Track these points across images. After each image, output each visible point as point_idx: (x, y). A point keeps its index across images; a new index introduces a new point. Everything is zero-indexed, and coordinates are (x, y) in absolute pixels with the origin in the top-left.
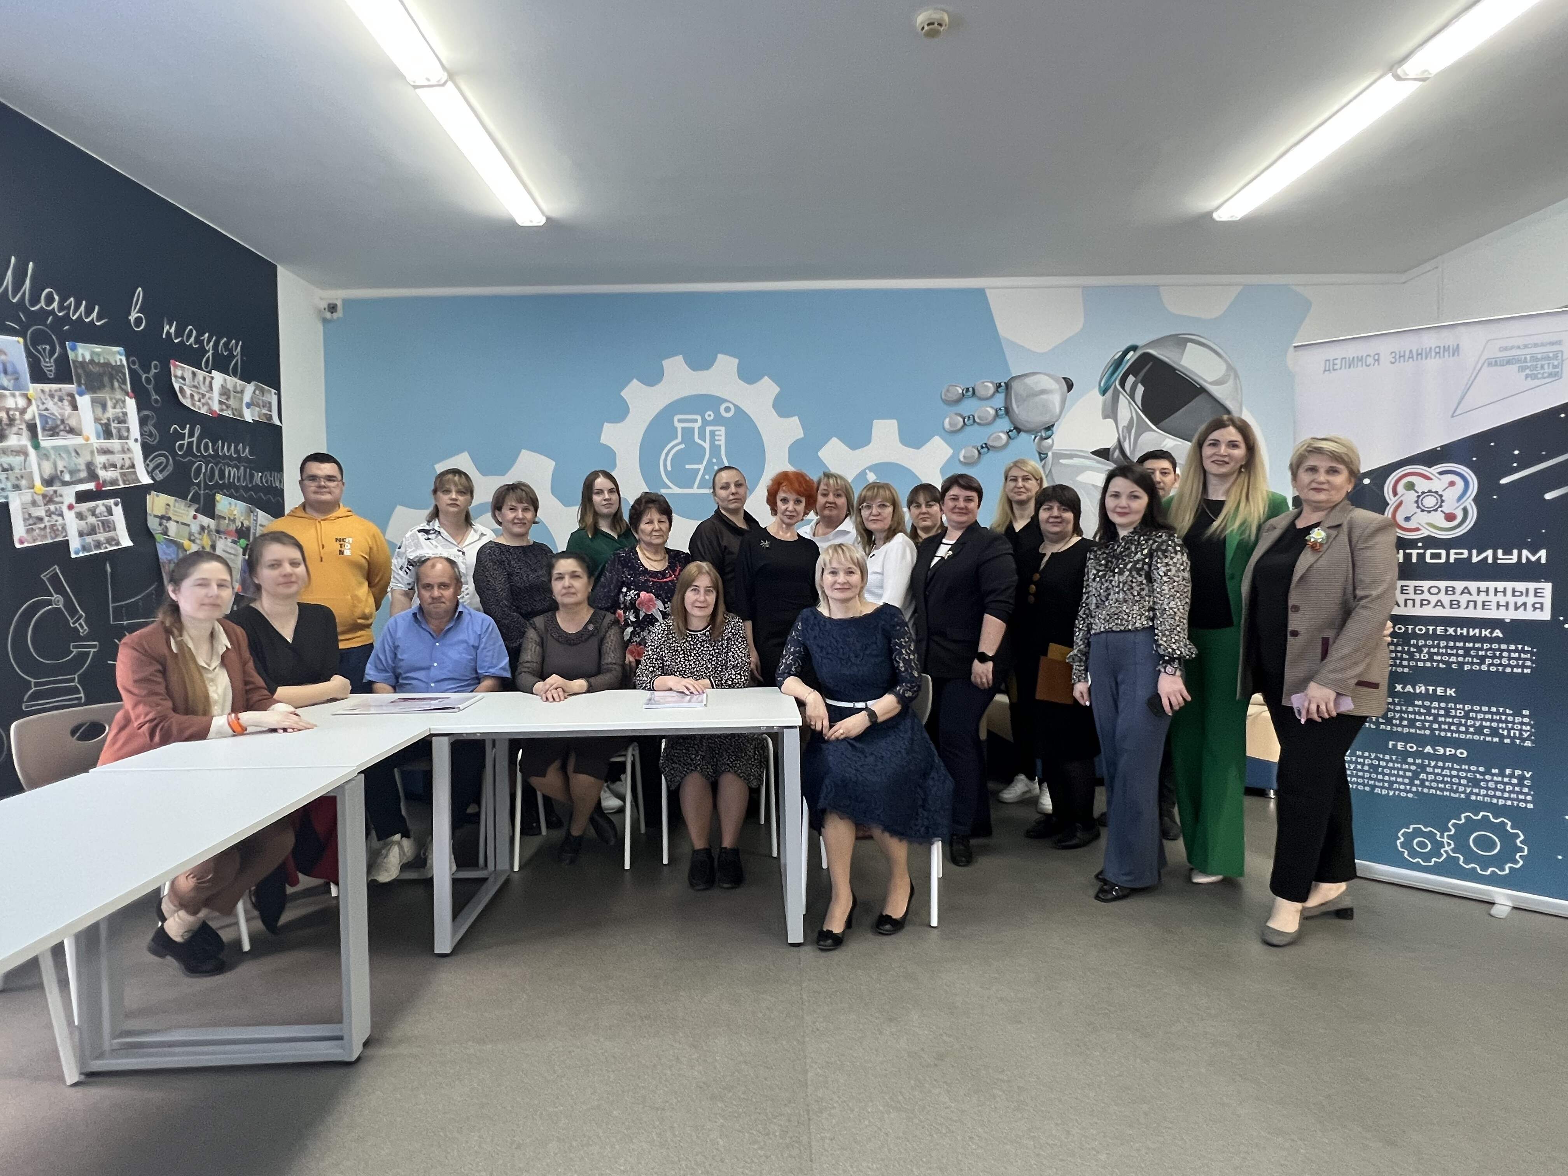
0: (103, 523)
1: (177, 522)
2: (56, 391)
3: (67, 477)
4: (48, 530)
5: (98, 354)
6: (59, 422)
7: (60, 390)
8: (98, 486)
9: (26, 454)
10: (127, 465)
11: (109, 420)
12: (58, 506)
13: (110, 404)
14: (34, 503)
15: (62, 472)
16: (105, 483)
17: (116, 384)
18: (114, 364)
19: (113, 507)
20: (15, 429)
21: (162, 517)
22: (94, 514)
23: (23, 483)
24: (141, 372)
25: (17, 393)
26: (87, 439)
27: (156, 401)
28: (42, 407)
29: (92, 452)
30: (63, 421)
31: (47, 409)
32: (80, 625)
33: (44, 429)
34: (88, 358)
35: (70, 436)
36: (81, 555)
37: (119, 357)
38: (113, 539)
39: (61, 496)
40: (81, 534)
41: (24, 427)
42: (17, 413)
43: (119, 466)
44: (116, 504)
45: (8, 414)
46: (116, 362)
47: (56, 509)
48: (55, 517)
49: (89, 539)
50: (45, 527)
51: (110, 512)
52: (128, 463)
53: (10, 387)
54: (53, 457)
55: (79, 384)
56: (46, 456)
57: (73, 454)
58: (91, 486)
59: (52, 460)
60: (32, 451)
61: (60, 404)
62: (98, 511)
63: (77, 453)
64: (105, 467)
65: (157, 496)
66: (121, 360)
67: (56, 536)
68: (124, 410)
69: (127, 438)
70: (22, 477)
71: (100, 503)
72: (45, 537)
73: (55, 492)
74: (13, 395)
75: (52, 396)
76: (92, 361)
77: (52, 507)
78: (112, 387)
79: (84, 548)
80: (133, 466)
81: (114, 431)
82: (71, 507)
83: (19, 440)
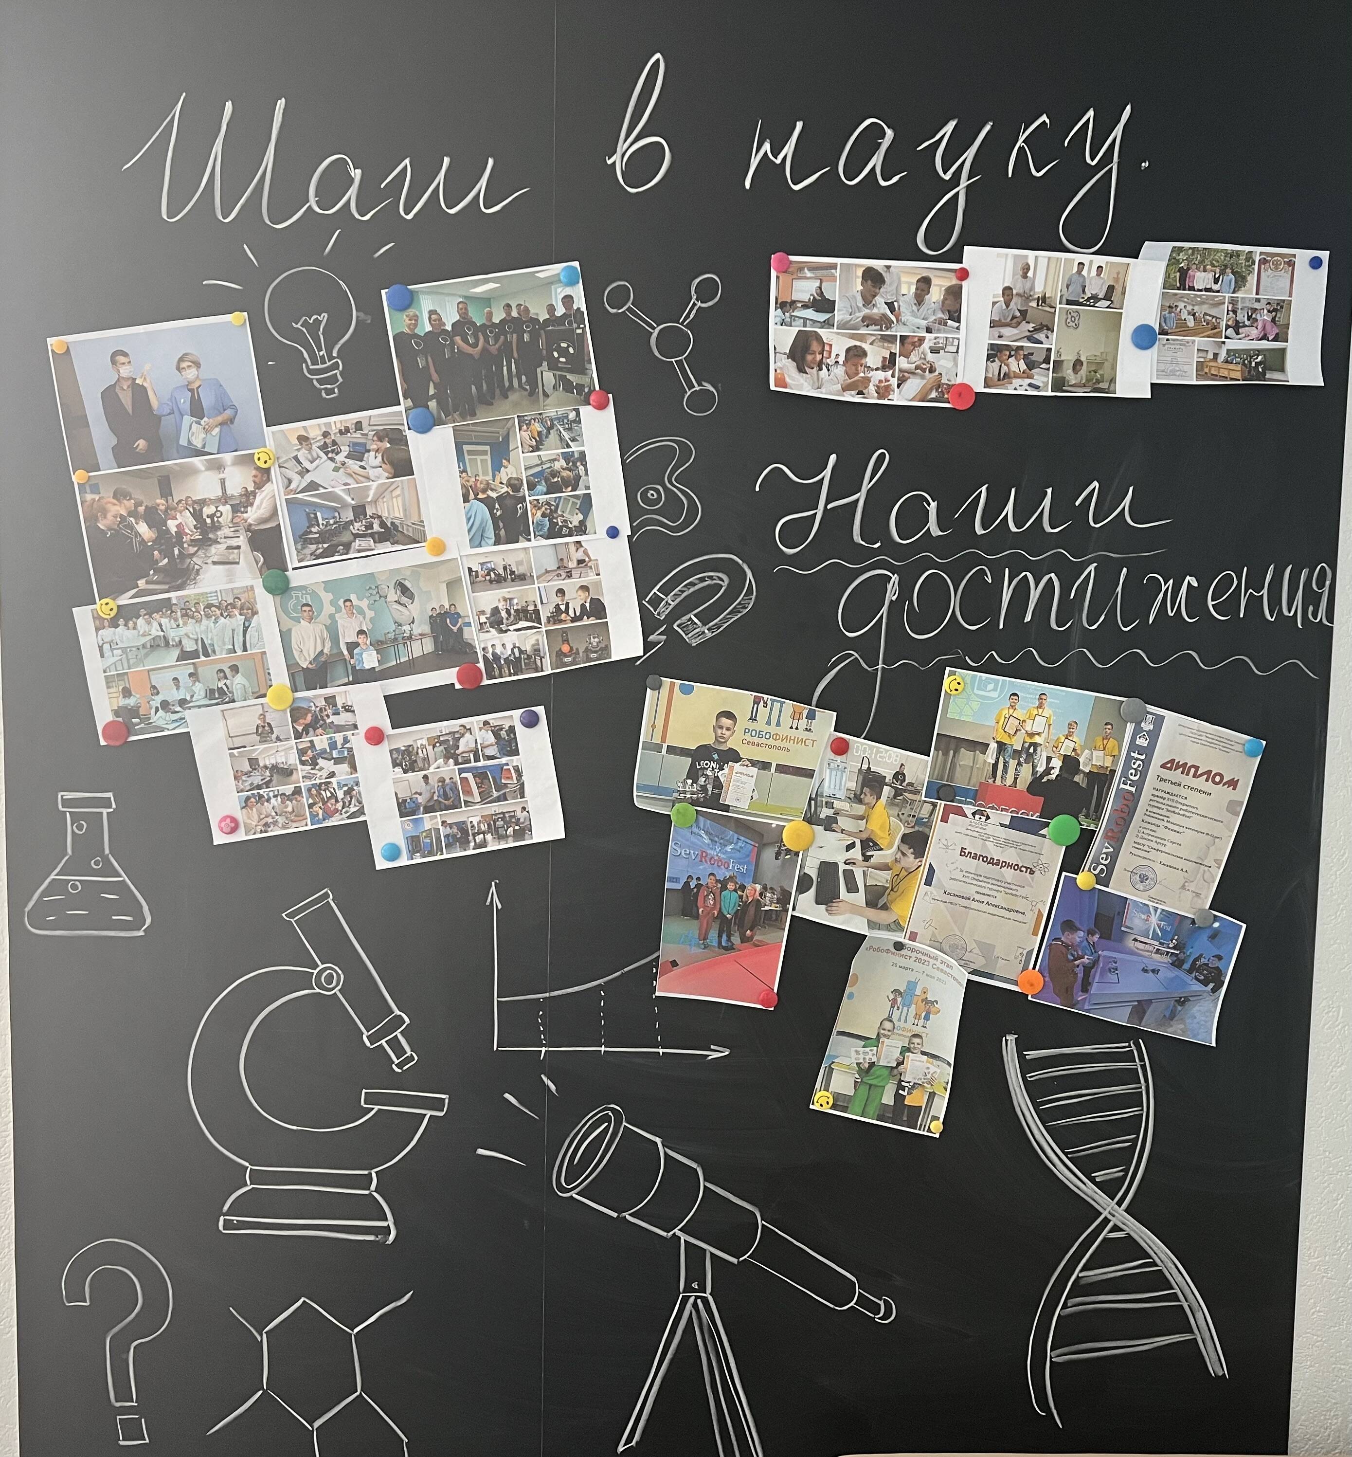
0: (481, 775)
1: (765, 766)
2: (346, 431)
3: (370, 660)
4: (305, 800)
5: (486, 301)
6: (349, 515)
7: (359, 426)
8: (470, 674)
9: (250, 611)
10: (575, 607)
11: (514, 485)
12: (339, 737)
13: (520, 437)
14: (265, 731)
15: (352, 646)
16: (493, 663)
17: (548, 377)
18: (543, 316)
19: (520, 730)
20: (216, 551)
21: (702, 753)
22: (451, 753)
23: (238, 682)
24: (643, 320)
25: (228, 458)
26: (439, 547)
27: (701, 400)
28: (298, 482)
29: (453, 585)
30: (360, 511)
31: (313, 486)
32: (395, 1044)
33: (303, 539)
34: (450, 317)
35: (387, 547)
36: (404, 861)
37: (562, 292)
38: (509, 819)
39: (348, 709)
40: (406, 808)
41: (242, 540)
42: (226, 509)
43: (545, 613)
44: (531, 722)
45: (197, 515)
46: (551, 309)
47: (333, 745)
48: (326, 765)
49: (430, 822)
50: (297, 791)
51: (509, 746)
52: (576, 601)
53: (212, 447)
54: (328, 609)
55: (419, 400)
56: (309, 611)
57: (393, 595)
58: (448, 676)
59: (324, 617)
60: (266, 602)
61: (354, 465)
62: (465, 744)
63: (404, 590)
64: (496, 621)
65: (686, 691)
66: (568, 300)
67: (328, 815)
68: (575, 448)
69: (581, 529)
70: (235, 669)
71: (475, 722)
72: (298, 816)
73: (331, 700)
74: (218, 466)
75: (329, 448)
76: (463, 325)
77: (321, 742)
78: (533, 390)
79: (415, 844)
80: (597, 609)
81: (534, 517)
82: (375, 736)
83: (231, 577)
